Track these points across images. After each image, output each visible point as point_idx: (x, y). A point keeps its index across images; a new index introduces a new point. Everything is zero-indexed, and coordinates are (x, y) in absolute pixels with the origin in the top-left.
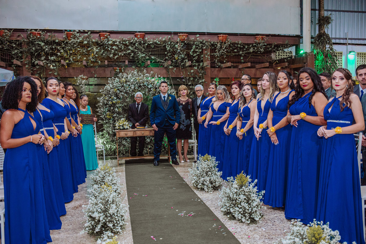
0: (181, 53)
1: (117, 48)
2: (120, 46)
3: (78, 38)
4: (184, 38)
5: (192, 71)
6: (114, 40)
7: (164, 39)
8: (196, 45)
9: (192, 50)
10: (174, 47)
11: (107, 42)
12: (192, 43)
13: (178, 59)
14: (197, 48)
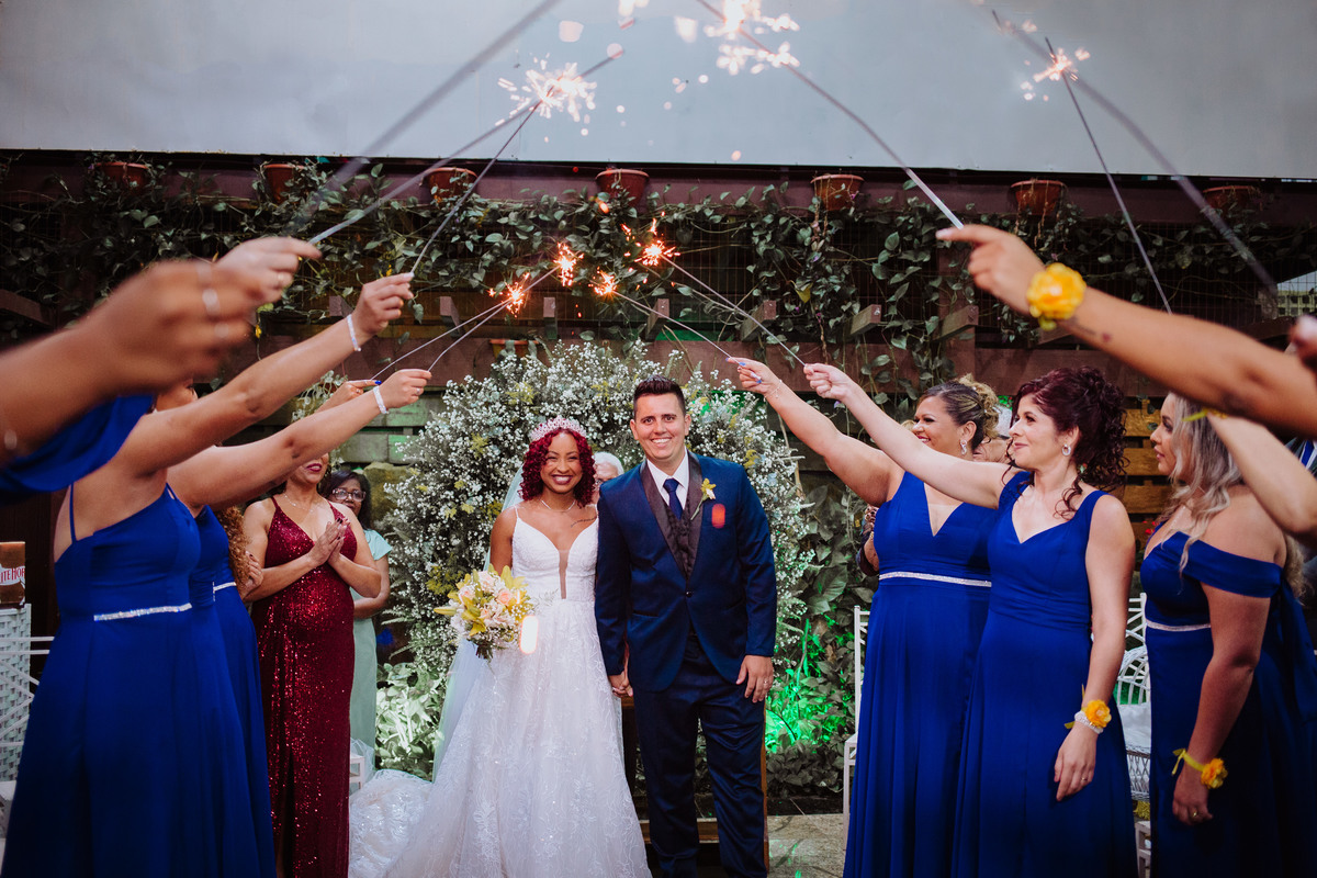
0: (828, 268)
1: (507, 243)
2: (523, 232)
3: (322, 196)
4: (844, 193)
5: (882, 360)
6: (495, 205)
7: (741, 201)
8: (903, 231)
9: (883, 256)
10: (792, 240)
11: (460, 212)
12: (883, 221)
13: (814, 298)
14: (906, 246)
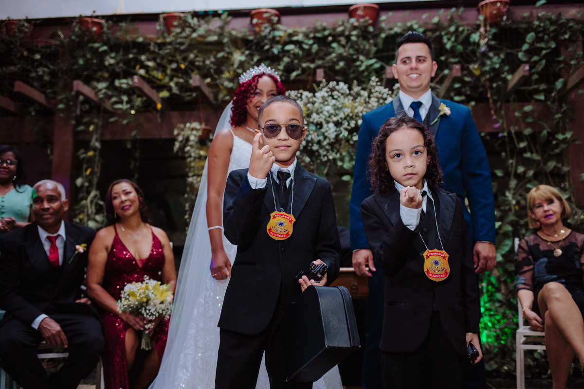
0: (491, 54)
1: (297, 50)
2: (306, 44)
3: (194, 30)
4: (499, 9)
5: (528, 108)
6: (290, 31)
7: (436, 20)
8: (536, 30)
9: (525, 47)
10: (466, 42)
11: (270, 33)
12: (524, 26)
13: (483, 73)
14: (539, 39)
